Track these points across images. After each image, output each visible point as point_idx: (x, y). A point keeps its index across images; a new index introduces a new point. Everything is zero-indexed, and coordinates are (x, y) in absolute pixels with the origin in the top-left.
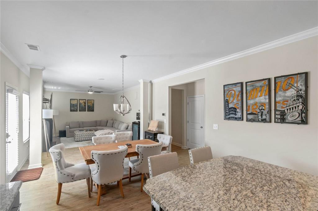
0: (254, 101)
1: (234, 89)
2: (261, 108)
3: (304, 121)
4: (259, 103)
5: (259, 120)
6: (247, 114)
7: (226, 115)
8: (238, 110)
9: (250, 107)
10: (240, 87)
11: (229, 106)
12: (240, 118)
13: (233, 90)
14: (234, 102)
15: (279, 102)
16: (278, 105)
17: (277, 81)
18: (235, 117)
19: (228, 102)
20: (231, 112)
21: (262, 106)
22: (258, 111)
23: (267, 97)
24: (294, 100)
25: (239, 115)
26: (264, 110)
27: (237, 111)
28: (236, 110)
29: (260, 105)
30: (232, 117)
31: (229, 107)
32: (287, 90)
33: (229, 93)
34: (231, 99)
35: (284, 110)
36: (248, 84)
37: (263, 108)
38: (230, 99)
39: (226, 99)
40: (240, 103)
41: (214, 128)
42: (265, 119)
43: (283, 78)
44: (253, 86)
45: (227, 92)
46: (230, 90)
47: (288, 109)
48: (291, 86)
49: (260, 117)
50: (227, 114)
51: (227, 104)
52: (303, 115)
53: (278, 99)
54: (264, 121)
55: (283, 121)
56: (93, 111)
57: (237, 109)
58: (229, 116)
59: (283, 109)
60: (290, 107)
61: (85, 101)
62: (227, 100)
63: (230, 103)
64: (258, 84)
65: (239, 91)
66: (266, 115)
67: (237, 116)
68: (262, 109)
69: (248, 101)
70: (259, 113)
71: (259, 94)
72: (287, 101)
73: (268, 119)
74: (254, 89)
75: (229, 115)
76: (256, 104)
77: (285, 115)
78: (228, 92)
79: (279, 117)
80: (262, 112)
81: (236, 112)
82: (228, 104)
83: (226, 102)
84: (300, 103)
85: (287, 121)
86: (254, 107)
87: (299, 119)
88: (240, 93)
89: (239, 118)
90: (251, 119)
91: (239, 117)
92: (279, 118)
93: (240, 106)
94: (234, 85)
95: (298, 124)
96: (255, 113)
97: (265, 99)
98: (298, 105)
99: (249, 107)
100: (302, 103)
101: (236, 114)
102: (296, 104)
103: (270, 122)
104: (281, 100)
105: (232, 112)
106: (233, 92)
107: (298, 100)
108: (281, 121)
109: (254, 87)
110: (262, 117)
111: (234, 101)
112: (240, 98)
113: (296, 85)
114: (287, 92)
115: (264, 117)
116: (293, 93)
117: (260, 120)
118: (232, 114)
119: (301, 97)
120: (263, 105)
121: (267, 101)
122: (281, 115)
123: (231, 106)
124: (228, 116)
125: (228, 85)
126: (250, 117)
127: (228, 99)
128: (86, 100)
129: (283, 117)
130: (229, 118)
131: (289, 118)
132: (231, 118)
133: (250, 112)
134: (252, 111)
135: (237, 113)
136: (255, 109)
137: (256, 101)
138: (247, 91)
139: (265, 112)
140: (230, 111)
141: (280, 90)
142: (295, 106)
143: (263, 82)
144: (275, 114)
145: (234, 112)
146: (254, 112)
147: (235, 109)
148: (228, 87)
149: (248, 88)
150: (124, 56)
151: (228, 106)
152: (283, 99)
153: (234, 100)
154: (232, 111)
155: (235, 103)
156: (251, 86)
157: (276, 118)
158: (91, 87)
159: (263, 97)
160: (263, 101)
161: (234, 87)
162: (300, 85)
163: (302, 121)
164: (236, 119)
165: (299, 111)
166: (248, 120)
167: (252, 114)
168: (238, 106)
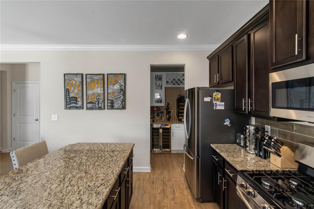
0: (92, 92)
1: (75, 79)
2: (97, 98)
3: (124, 108)
4: (97, 94)
5: (96, 108)
6: (87, 103)
7: (67, 105)
8: (79, 100)
11: (70, 95)
12: (81, 107)
13: (74, 80)
14: (75, 92)
15: (110, 94)
16: (109, 95)
17: (109, 77)
18: (76, 106)
19: (69, 91)
20: (72, 102)
21: (99, 96)
22: (96, 100)
23: (102, 89)
24: (119, 92)
25: (80, 104)
26: (100, 99)
28: (77, 99)
29: (97, 95)
30: (73, 107)
31: (69, 97)
32: (115, 84)
33: (70, 82)
34: (72, 88)
35: (113, 100)
37: (100, 98)
38: (71, 88)
39: (66, 88)
40: (81, 93)
41: (53, 119)
42: (101, 107)
43: (112, 75)
44: (92, 78)
45: (68, 81)
46: (71, 79)
47: (115, 99)
48: (116, 82)
49: (97, 106)
50: (67, 103)
51: (68, 93)
52: (123, 103)
53: (109, 91)
54: (100, 108)
55: (112, 108)
57: (78, 99)
58: (70, 106)
59: (112, 99)
60: (117, 97)
62: (68, 89)
63: (71, 93)
64: (96, 78)
65: (80, 82)
66: (101, 103)
67: (78, 105)
68: (98, 99)
69: (87, 91)
70: (97, 102)
71: (96, 87)
72: (115, 93)
73: (103, 107)
74: (93, 81)
76: (93, 94)
77: (113, 103)
78: (69, 82)
79: (110, 105)
80: (99, 101)
81: (76, 101)
82: (69, 94)
83: (67, 92)
85: (115, 108)
86: (92, 97)
87: (121, 106)
88: (81, 84)
90: (91, 107)
91: (80, 106)
92: (110, 106)
93: (80, 95)
94: (75, 75)
95: (121, 109)
96: (94, 102)
97: (101, 90)
98: (121, 96)
99: (89, 96)
100: (123, 95)
101: (76, 104)
102: (120, 95)
103: (104, 109)
104: (111, 92)
105: (73, 101)
106: (74, 82)
107: (121, 92)
108: (111, 107)
109: (93, 79)
110: (98, 105)
111: (75, 91)
112: (80, 88)
113: (119, 82)
114: (115, 86)
115: (100, 105)
116: (118, 87)
117: (97, 108)
118: (73, 103)
119: (122, 90)
120: (99, 95)
121: (102, 92)
122: (111, 103)
123: (72, 95)
124: (69, 105)
125: (69, 74)
126: (89, 105)
127: (69, 88)
129: (113, 105)
130: (70, 107)
131: (116, 106)
132: (72, 107)
133: (90, 101)
134: (91, 100)
135: (78, 103)
136: (93, 99)
137: (94, 92)
138: (87, 83)
139: (101, 101)
140: (70, 101)
141: (111, 84)
142: (119, 96)
143: (99, 76)
144: (108, 103)
145: (75, 102)
147: (76, 98)
148: (69, 77)
149: (88, 80)
151: (69, 95)
152: (113, 91)
153: (75, 89)
154: (73, 100)
155: (76, 93)
156: (90, 79)
157: (109, 106)
159: (99, 89)
160: (99, 92)
161: (75, 77)
162: (121, 82)
163: (123, 107)
164: (77, 108)
165: (121, 100)
166: (87, 109)
167: (91, 103)
168: (79, 96)
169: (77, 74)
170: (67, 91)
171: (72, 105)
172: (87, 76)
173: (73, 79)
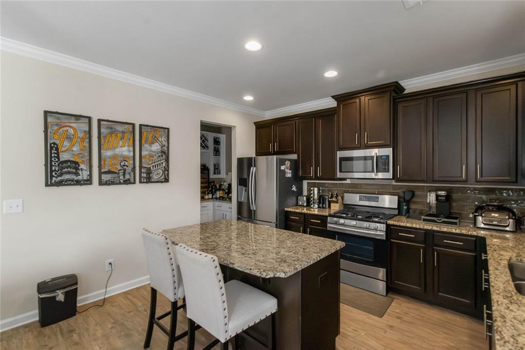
0: (113, 153)
1: (72, 125)
2: (122, 164)
4: (121, 157)
5: (120, 182)
6: (100, 173)
7: (52, 176)
8: (82, 166)
9: (106, 162)
10: (86, 124)
11: (60, 156)
12: (87, 180)
13: (70, 127)
14: (72, 151)
15: (145, 157)
16: (143, 160)
17: (143, 130)
18: (76, 178)
19: (57, 149)
20: (64, 170)
21: (125, 161)
22: (119, 168)
23: (131, 149)
24: (159, 156)
25: (84, 175)
26: (127, 166)
27: (80, 167)
28: (79, 166)
29: (122, 159)
31: (59, 160)
32: (153, 143)
34: (66, 144)
35: (150, 168)
37: (126, 164)
38: (62, 143)
39: (50, 141)
40: (87, 154)
42: (129, 180)
43: (149, 128)
44: (111, 128)
45: (55, 128)
46: (63, 124)
47: (153, 166)
48: (155, 140)
49: (122, 177)
50: (54, 174)
51: (54, 153)
52: (166, 172)
53: (144, 153)
54: (127, 182)
55: (149, 180)
57: (80, 164)
58: (59, 178)
59: (149, 166)
60: (156, 163)
62: (54, 144)
63: (63, 152)
64: (120, 128)
65: (84, 131)
66: (129, 174)
67: (80, 178)
68: (124, 166)
69: (102, 151)
70: (120, 171)
71: (121, 143)
72: (153, 157)
73: (132, 180)
74: (113, 132)
75: (60, 176)
76: (115, 157)
77: (151, 173)
78: (59, 129)
79: (145, 175)
80: (125, 170)
81: (77, 169)
82: (58, 154)
84: (163, 159)
85: (153, 180)
86: (113, 162)
87: (163, 177)
88: (87, 136)
89: (85, 180)
90: (109, 180)
91: (85, 178)
92: (145, 177)
93: (86, 158)
94: (73, 118)
95: (162, 182)
96: (115, 171)
97: (129, 151)
98: (162, 161)
100: (166, 160)
101: (77, 174)
102: (161, 160)
103: (134, 183)
104: (146, 155)
105: (69, 169)
106: (71, 131)
107: (162, 156)
108: (147, 180)
109: (113, 130)
110: (124, 177)
111: (74, 149)
112: (86, 144)
113: (160, 139)
114: (153, 145)
115: (127, 177)
116: (158, 147)
117: (122, 181)
118: (69, 173)
119: (165, 153)
120: (125, 159)
121: (132, 154)
122: (148, 173)
123: (64, 157)
124: (56, 177)
125: (57, 113)
126: (105, 177)
127: (57, 142)
129: (149, 176)
130: (60, 182)
131: (155, 177)
132: (66, 181)
133: (107, 170)
134: (109, 168)
135: (80, 172)
136: (114, 165)
137: (116, 152)
138: (102, 136)
139: (129, 170)
140: (63, 168)
141: (146, 142)
142: (159, 162)
143: (127, 126)
144: (141, 173)
145: (74, 170)
146: (112, 170)
147: (76, 163)
148: (59, 118)
149: (102, 130)
151: (58, 157)
152: (149, 154)
153: (72, 145)
154: (69, 167)
155: (76, 153)
156: (107, 128)
157: (143, 177)
159: (126, 148)
160: (126, 153)
161: (74, 121)
162: (163, 139)
163: (165, 179)
164: (78, 183)
165: (163, 169)
166: (101, 183)
167: (109, 172)
168: (83, 160)
169: (78, 117)
170: (51, 148)
171: (66, 177)
172: (102, 123)
173: (68, 124)
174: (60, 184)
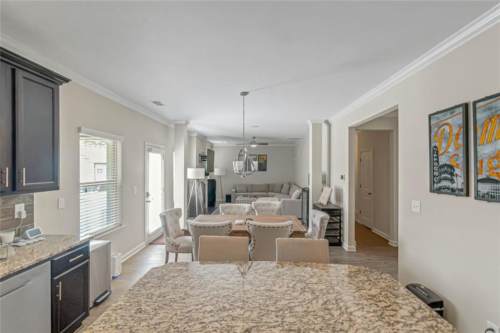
0: (493, 149)
1: (448, 121)
6: (478, 181)
7: (434, 182)
8: (457, 171)
9: (484, 164)
10: (462, 114)
11: (439, 160)
12: (462, 190)
13: (446, 124)
14: (449, 152)
18: (452, 186)
19: (437, 152)
20: (443, 176)
25: (459, 182)
27: (455, 173)
28: (454, 170)
30: (445, 188)
31: (438, 164)
33: (440, 132)
34: (444, 145)
36: (478, 105)
38: (441, 145)
39: (433, 145)
40: (462, 155)
41: (413, 210)
44: (490, 109)
45: (436, 129)
46: (442, 123)
50: (435, 180)
51: (436, 157)
56: (265, 170)
57: (455, 168)
58: (439, 185)
61: (255, 157)
62: (435, 147)
63: (442, 154)
65: (459, 125)
67: (454, 186)
69: (478, 148)
74: (494, 116)
75: (439, 182)
76: (496, 155)
78: (439, 129)
81: (452, 174)
82: (437, 157)
83: (434, 153)
86: (493, 163)
88: (462, 130)
89: (459, 189)
90: (487, 194)
91: (460, 187)
93: (461, 160)
94: (449, 112)
96: (496, 178)
99: (482, 162)
101: (452, 181)
105: (446, 175)
106: (447, 128)
109: (494, 111)
111: (450, 150)
112: (461, 141)
118: (446, 179)
123: (443, 160)
124: (437, 183)
125: (438, 113)
126: (484, 188)
127: (437, 144)
128: (256, 155)
130: (440, 188)
132: (443, 189)
133: (485, 177)
134: (488, 174)
135: (455, 178)
136: (495, 169)
137: (497, 147)
138: (477, 125)
140: (441, 174)
145: (450, 176)
146: (492, 177)
147: (451, 167)
148: (439, 118)
149: (478, 116)
150: (244, 94)
151: (438, 162)
153: (448, 146)
154: (446, 172)
155: (451, 155)
156: (485, 111)
158: (254, 138)
161: (450, 116)
164: (453, 191)
166: (477, 197)
167: (487, 180)
168: (458, 162)
169: (453, 109)
171: (444, 183)
173: (444, 122)
174: (439, 191)
